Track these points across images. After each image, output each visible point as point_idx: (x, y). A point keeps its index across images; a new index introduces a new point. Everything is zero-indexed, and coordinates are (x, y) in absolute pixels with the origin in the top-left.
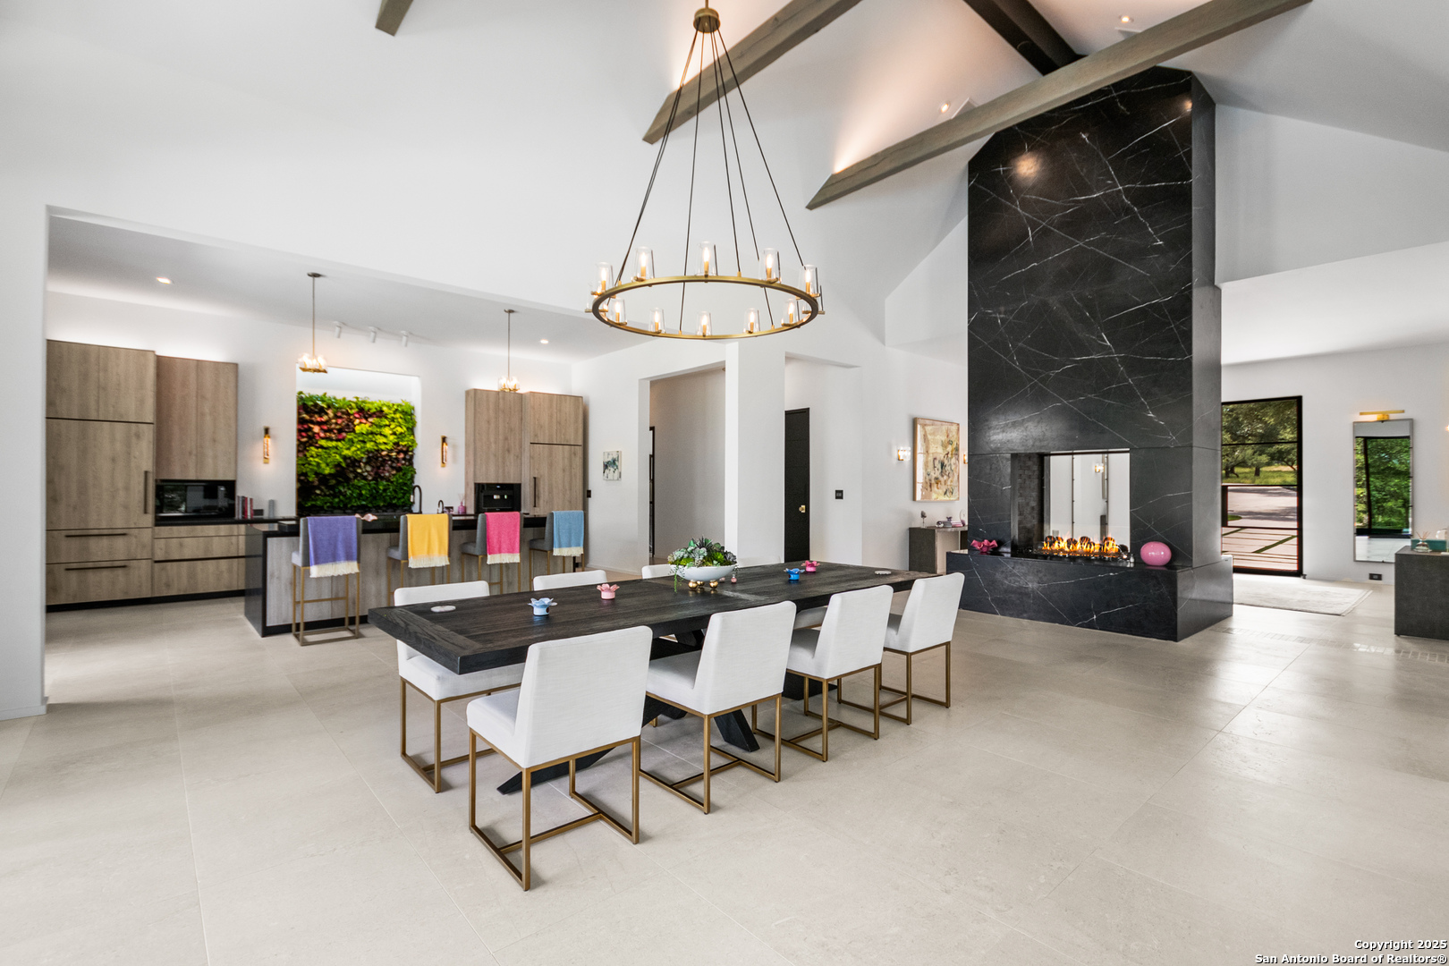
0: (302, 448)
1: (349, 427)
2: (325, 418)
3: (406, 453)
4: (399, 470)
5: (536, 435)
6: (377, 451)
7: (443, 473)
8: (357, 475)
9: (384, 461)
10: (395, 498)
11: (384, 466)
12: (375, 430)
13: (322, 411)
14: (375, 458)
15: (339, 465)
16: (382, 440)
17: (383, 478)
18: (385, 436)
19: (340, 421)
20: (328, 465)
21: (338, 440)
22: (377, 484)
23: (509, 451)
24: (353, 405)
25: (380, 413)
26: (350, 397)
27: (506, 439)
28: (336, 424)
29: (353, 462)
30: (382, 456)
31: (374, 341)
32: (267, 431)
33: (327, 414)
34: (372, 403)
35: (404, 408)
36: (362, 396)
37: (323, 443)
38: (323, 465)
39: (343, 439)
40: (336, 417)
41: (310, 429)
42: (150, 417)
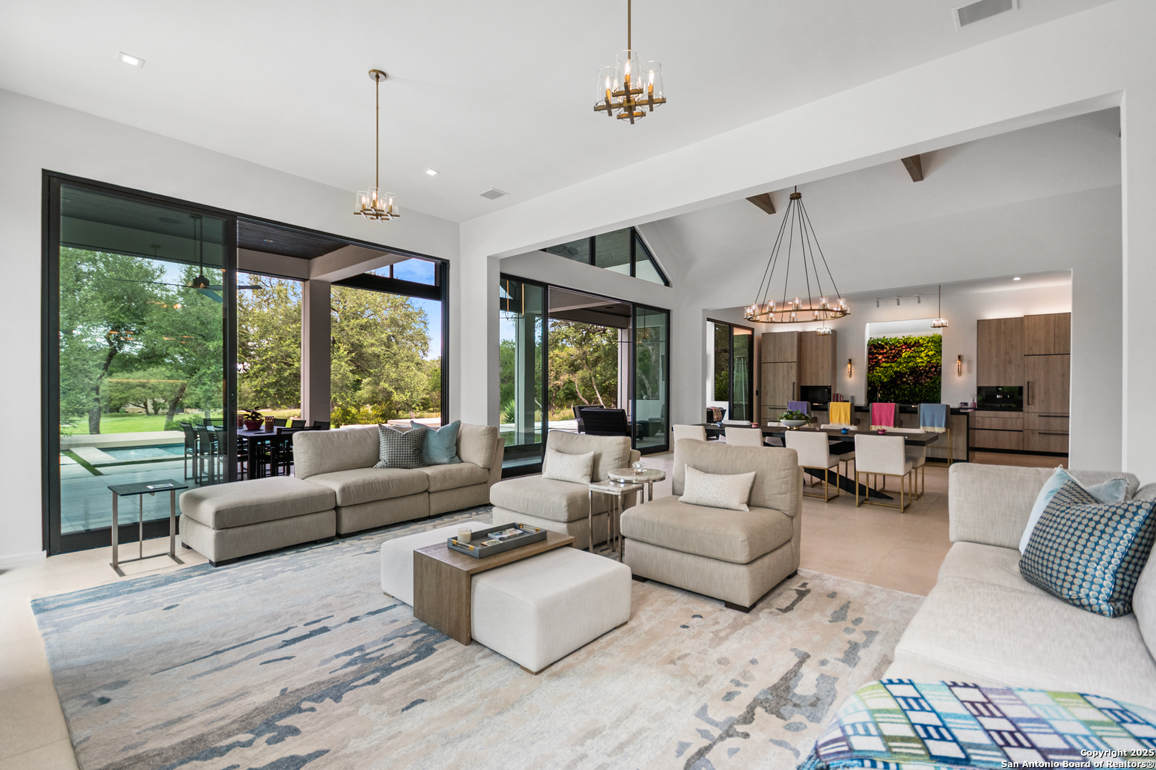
0: (871, 369)
1: (899, 354)
2: (885, 350)
3: (936, 367)
4: (931, 378)
5: (1031, 349)
6: (917, 367)
7: (959, 380)
8: (903, 383)
9: (921, 374)
10: (927, 396)
11: (922, 376)
12: (915, 354)
13: (882, 347)
14: (914, 371)
15: (891, 377)
16: (919, 360)
17: (920, 384)
18: (922, 358)
19: (893, 351)
20: (886, 376)
21: (891, 363)
22: (915, 387)
23: (1010, 362)
24: (901, 341)
25: (917, 344)
26: (900, 336)
27: (1007, 353)
28: (891, 353)
29: (899, 375)
30: (920, 371)
31: (899, 304)
32: (850, 361)
33: (886, 348)
34: (913, 339)
35: (934, 339)
36: (906, 335)
37: (884, 365)
38: (883, 377)
39: (896, 361)
40: (891, 349)
41: (877, 358)
42: (795, 360)
